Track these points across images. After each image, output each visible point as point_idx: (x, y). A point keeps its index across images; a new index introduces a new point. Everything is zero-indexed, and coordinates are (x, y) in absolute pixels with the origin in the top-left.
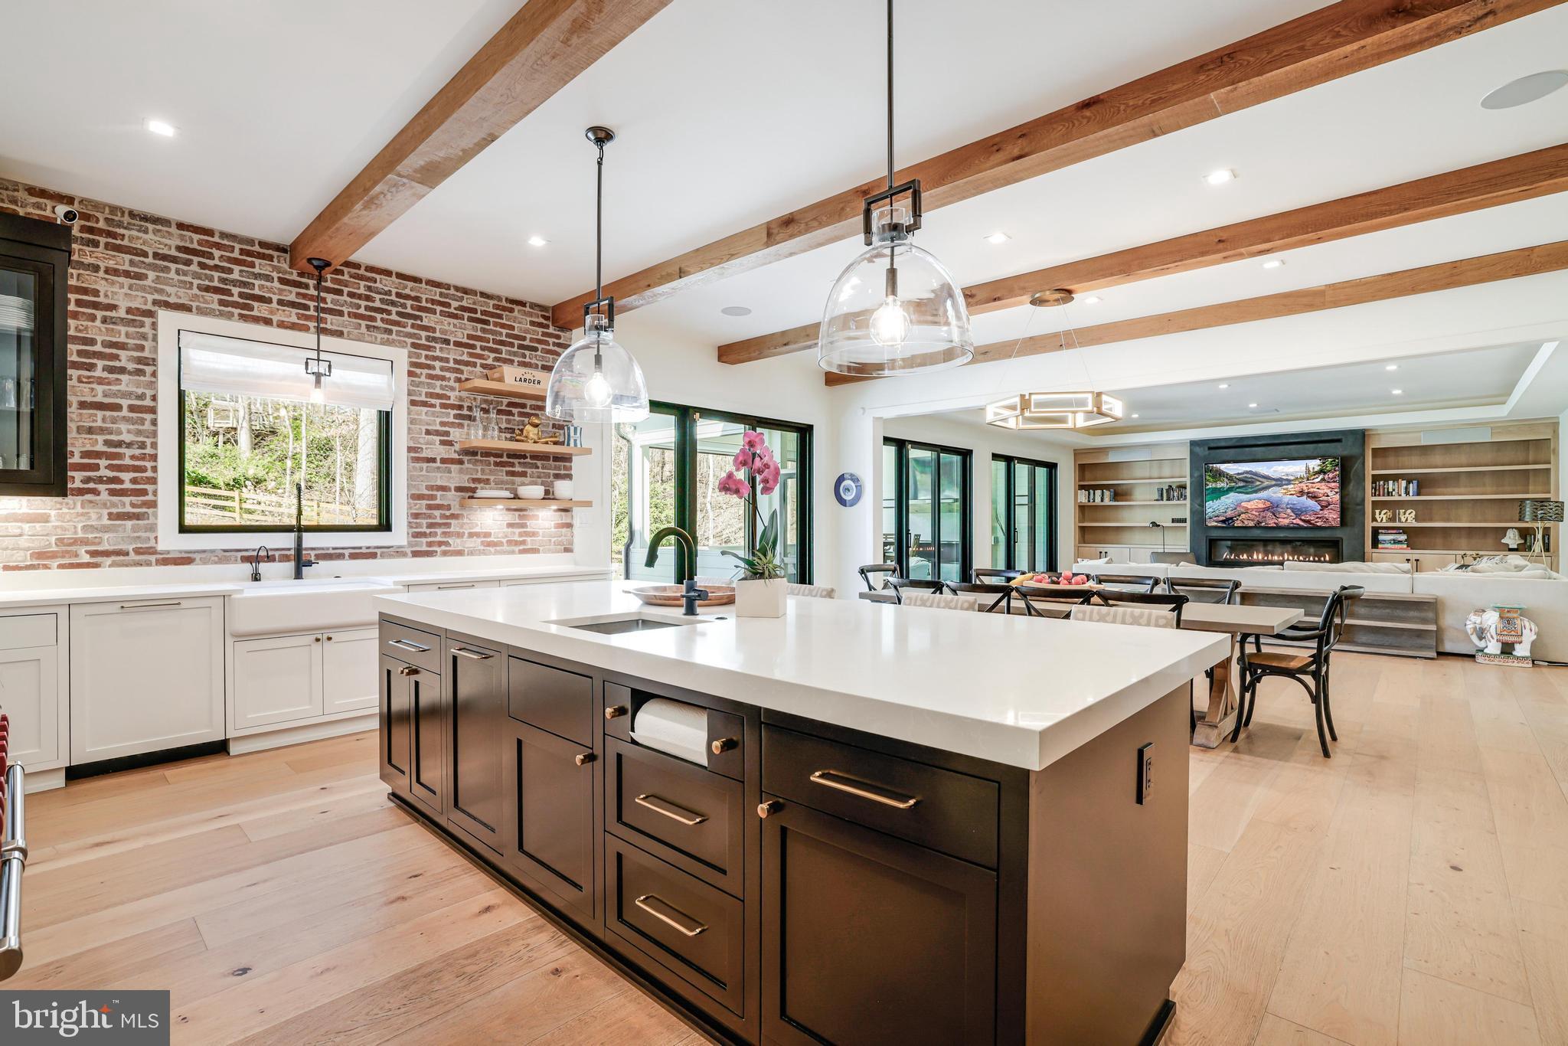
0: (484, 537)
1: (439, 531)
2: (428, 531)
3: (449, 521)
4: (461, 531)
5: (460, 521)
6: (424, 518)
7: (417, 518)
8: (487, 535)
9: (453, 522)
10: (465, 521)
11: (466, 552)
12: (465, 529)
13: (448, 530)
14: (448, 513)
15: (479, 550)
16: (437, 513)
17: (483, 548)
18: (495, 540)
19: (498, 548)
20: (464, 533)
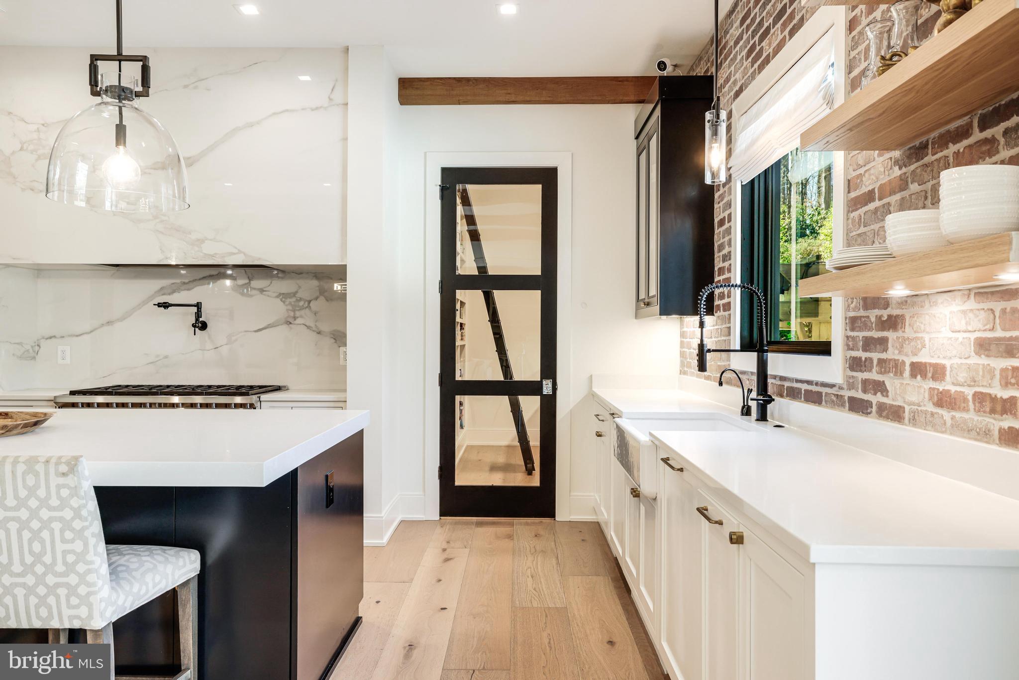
0: (934, 378)
1: (875, 356)
2: (864, 355)
3: (885, 334)
4: (901, 358)
5: (899, 333)
6: (861, 330)
7: (853, 330)
8: (938, 372)
9: (890, 335)
10: (908, 332)
11: (907, 415)
12: (907, 355)
13: (883, 356)
14: (885, 314)
15: (926, 412)
16: (873, 314)
17: (930, 408)
18: (953, 389)
19: (958, 415)
20: (903, 362)
